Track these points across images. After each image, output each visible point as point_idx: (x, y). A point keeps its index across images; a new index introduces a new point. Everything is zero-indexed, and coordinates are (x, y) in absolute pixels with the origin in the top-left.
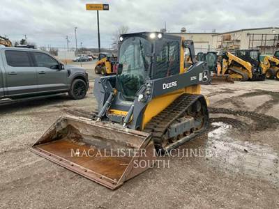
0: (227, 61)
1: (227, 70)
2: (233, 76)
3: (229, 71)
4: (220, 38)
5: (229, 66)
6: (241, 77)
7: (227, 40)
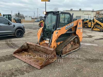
0: (94, 23)
1: (94, 26)
2: (96, 29)
3: (94, 27)
4: (95, 13)
5: (94, 25)
6: (99, 30)
7: (98, 14)
